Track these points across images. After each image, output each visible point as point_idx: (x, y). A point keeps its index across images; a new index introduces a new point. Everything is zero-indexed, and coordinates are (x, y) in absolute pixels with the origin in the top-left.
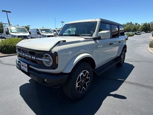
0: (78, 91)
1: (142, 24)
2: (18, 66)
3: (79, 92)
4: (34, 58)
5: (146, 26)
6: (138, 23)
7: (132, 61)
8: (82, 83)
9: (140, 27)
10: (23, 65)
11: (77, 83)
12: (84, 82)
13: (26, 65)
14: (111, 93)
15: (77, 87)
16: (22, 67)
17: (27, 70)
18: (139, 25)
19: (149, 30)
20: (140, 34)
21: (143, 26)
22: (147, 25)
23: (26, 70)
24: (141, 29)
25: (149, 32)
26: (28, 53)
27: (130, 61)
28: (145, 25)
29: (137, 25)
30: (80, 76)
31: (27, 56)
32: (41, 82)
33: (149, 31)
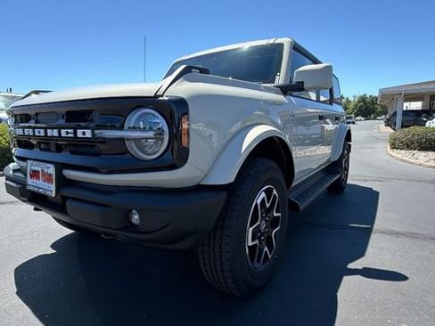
0: (252, 260)
1: (354, 97)
2: (13, 184)
3: (256, 264)
4: (88, 134)
5: (365, 103)
6: (345, 96)
7: (365, 181)
8: (260, 231)
9: (351, 106)
10: (35, 174)
11: (251, 229)
12: (265, 228)
13: (51, 170)
14: (351, 266)
15: (250, 244)
16: (30, 181)
17: (53, 187)
18: (347, 99)
19: (374, 112)
20: (354, 123)
21: (359, 102)
22: (368, 101)
23: (50, 189)
24: (353, 109)
25: (374, 119)
26: (62, 122)
27: (361, 180)
28: (363, 99)
29: (344, 101)
30: (257, 204)
31: (55, 133)
32: (118, 229)
33: (372, 116)
